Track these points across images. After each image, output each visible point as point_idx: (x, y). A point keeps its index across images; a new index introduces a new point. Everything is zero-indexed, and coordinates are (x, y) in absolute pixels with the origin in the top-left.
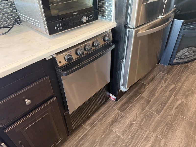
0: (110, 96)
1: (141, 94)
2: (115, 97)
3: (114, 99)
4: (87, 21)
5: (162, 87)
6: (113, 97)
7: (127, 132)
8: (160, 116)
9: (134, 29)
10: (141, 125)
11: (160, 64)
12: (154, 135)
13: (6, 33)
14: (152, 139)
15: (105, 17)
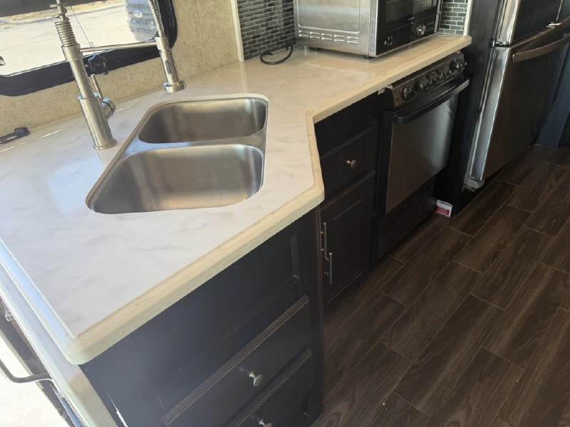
0: (436, 208)
1: (507, 202)
2: (448, 207)
3: (448, 211)
4: (426, 34)
5: (551, 188)
6: (446, 207)
7: (491, 266)
8: (556, 238)
9: (507, 46)
10: (519, 253)
11: (536, 145)
12: (550, 270)
13: (282, 61)
14: (548, 275)
15: (448, 27)
